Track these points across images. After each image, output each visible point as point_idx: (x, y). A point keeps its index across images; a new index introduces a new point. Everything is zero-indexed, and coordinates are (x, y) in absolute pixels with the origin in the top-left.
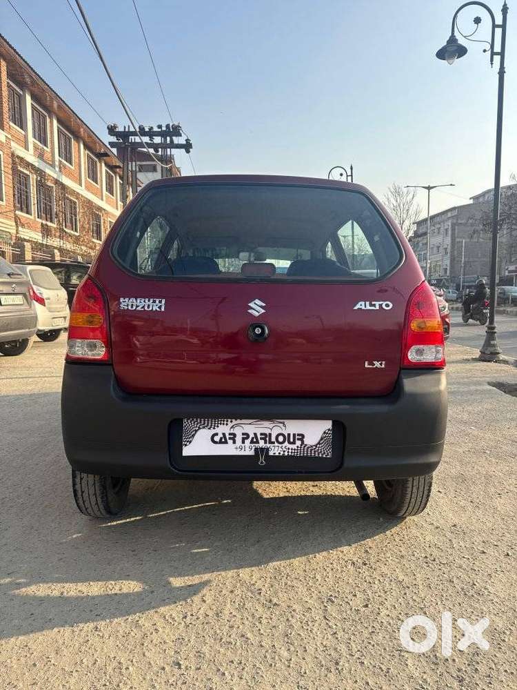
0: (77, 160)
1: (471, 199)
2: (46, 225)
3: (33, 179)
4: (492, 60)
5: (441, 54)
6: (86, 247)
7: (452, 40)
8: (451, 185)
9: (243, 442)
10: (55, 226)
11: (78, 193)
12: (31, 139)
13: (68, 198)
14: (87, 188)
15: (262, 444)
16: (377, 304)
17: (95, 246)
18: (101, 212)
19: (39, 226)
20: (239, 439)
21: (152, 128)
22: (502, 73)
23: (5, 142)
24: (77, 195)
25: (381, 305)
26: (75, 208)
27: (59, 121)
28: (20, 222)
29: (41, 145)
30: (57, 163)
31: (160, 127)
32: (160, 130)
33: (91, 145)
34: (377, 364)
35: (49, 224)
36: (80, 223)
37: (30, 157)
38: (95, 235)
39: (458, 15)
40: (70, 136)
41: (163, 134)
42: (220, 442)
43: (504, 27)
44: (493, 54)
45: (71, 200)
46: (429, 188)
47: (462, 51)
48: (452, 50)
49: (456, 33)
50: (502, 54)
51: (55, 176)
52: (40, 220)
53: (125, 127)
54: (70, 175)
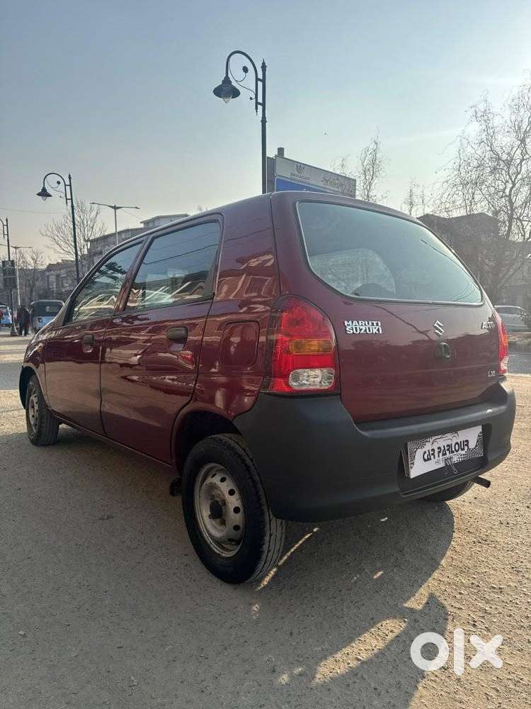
1: (141, 223)
4: (257, 108)
5: (218, 92)
7: (227, 81)
8: (136, 208)
22: (264, 121)
34: (492, 374)
39: (231, 59)
43: (264, 81)
44: (257, 103)
46: (115, 208)
47: (235, 93)
48: (227, 90)
49: (230, 75)
50: (263, 105)
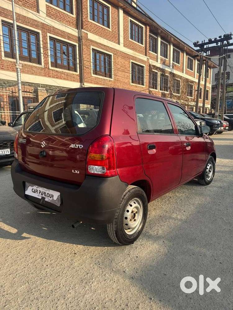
0: (182, 61)
2: (164, 93)
3: (159, 73)
6: (184, 100)
9: (39, 194)
10: (168, 93)
11: (181, 76)
12: (159, 56)
13: (176, 79)
14: (187, 73)
15: (43, 196)
16: (77, 145)
17: (188, 100)
18: (193, 83)
19: (161, 94)
20: (38, 192)
21: (216, 38)
23: (146, 61)
24: (181, 77)
25: (78, 146)
26: (179, 83)
27: (174, 45)
28: (152, 93)
29: (164, 58)
30: (171, 65)
31: (220, 37)
32: (220, 39)
33: (190, 52)
34: (76, 172)
35: (165, 92)
36: (181, 90)
37: (159, 65)
38: (189, 94)
40: (179, 51)
41: (222, 40)
42: (34, 192)
45: (177, 80)
51: (170, 70)
52: (161, 91)
53: (202, 41)
54: (178, 69)
